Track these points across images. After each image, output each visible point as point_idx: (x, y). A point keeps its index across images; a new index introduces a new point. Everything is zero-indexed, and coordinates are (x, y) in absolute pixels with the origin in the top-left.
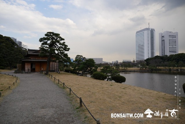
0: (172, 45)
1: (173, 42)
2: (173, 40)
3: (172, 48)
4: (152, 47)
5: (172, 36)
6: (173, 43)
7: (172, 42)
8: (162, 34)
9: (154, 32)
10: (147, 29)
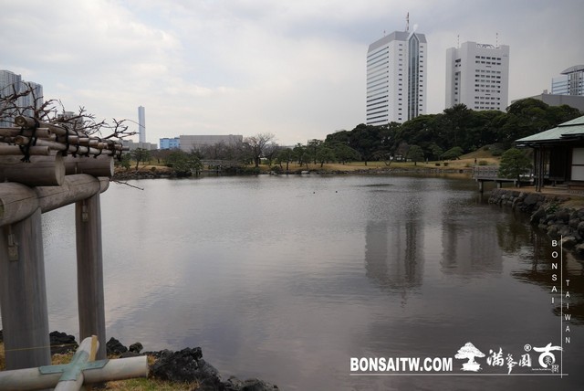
0: (486, 88)
1: (490, 79)
2: (491, 74)
3: (485, 101)
4: (413, 96)
5: (486, 60)
6: (491, 84)
7: (486, 79)
8: (454, 51)
9: (421, 44)
10: (399, 36)
